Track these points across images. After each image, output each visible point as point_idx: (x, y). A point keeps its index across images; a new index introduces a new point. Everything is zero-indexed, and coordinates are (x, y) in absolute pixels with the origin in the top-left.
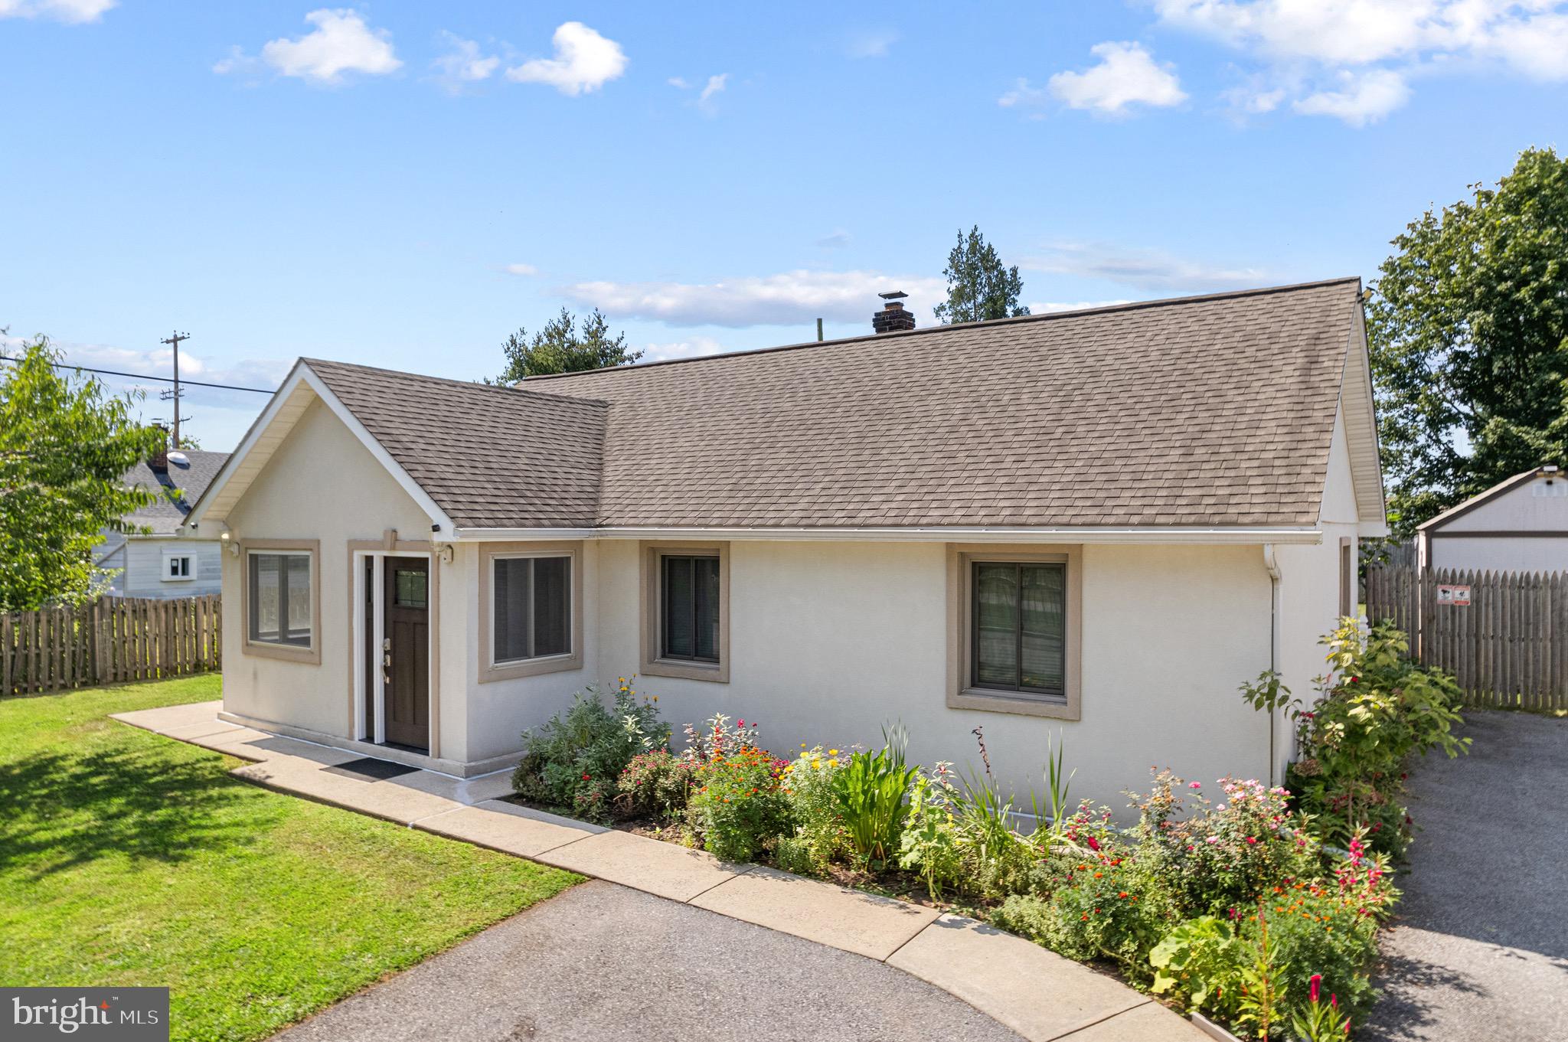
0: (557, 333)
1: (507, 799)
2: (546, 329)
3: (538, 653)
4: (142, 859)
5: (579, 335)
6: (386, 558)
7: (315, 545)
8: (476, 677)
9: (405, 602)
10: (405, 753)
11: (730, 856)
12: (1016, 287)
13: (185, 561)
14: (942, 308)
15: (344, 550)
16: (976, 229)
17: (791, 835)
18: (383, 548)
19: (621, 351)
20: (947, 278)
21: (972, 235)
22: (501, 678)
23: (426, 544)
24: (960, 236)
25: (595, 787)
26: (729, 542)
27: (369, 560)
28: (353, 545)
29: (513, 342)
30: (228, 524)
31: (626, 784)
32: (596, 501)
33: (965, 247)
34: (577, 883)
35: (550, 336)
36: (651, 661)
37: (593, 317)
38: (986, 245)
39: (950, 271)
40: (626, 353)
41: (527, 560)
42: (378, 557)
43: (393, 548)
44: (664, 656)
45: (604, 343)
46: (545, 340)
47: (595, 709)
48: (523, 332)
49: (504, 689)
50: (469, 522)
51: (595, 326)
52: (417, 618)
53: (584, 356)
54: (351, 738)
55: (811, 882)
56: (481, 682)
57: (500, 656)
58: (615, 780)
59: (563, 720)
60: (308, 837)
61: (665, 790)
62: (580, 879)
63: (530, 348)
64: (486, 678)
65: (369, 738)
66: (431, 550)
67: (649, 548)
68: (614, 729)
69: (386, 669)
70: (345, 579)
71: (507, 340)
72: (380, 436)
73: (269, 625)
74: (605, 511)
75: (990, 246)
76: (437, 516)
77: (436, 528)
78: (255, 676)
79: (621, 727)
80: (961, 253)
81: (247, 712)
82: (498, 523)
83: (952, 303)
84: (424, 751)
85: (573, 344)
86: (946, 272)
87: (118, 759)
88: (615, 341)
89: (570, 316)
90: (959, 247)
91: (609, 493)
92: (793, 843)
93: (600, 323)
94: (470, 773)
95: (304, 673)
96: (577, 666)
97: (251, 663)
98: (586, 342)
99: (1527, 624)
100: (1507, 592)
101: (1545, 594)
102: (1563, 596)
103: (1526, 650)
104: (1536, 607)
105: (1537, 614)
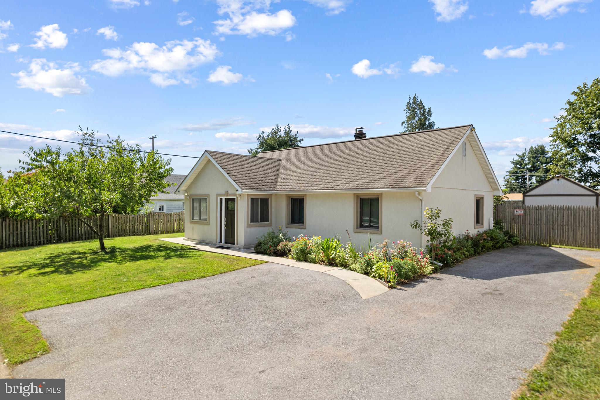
0: (274, 133)
1: (253, 252)
2: (271, 131)
3: (261, 221)
5: (282, 133)
6: (225, 198)
7: (208, 196)
9: (230, 209)
10: (230, 245)
11: (299, 259)
12: (430, 114)
13: (162, 206)
14: (404, 122)
15: (215, 197)
16: (415, 95)
17: (311, 254)
18: (225, 196)
19: (296, 139)
20: (405, 112)
21: (414, 97)
22: (252, 227)
23: (235, 195)
24: (410, 97)
25: (272, 248)
26: (306, 194)
27: (221, 199)
28: (218, 195)
29: (260, 136)
30: (186, 191)
31: (279, 248)
32: (275, 185)
33: (412, 101)
35: (272, 134)
36: (288, 224)
37: (287, 127)
38: (419, 100)
40: (298, 139)
41: (258, 199)
43: (227, 196)
44: (291, 223)
45: (291, 136)
46: (271, 135)
47: (273, 232)
48: (263, 133)
49: (253, 229)
50: (245, 189)
51: (288, 130)
52: (232, 212)
53: (284, 140)
54: (217, 242)
56: (247, 227)
57: (251, 222)
58: (276, 247)
59: (266, 235)
61: (287, 249)
62: (267, 262)
63: (266, 138)
64: (249, 226)
65: (221, 242)
66: (236, 196)
67: (288, 196)
68: (277, 237)
69: (225, 225)
70: (216, 204)
71: (258, 135)
72: (224, 169)
73: (196, 217)
74: (278, 187)
75: (421, 100)
76: (237, 187)
77: (237, 190)
78: (193, 228)
79: (278, 236)
80: (410, 103)
81: (191, 238)
82: (251, 189)
83: (408, 121)
84: (234, 244)
85: (280, 136)
86: (405, 110)
87: (164, 246)
88: (294, 135)
89: (279, 127)
90: (409, 101)
91: (279, 183)
92: (311, 256)
93: (289, 129)
94: (244, 248)
95: (206, 227)
96: (270, 225)
97: (192, 225)
98: (284, 136)
99: (539, 220)
100: (533, 211)
101: (543, 212)
102: (548, 212)
103: (538, 228)
104: (541, 215)
105: (541, 217)
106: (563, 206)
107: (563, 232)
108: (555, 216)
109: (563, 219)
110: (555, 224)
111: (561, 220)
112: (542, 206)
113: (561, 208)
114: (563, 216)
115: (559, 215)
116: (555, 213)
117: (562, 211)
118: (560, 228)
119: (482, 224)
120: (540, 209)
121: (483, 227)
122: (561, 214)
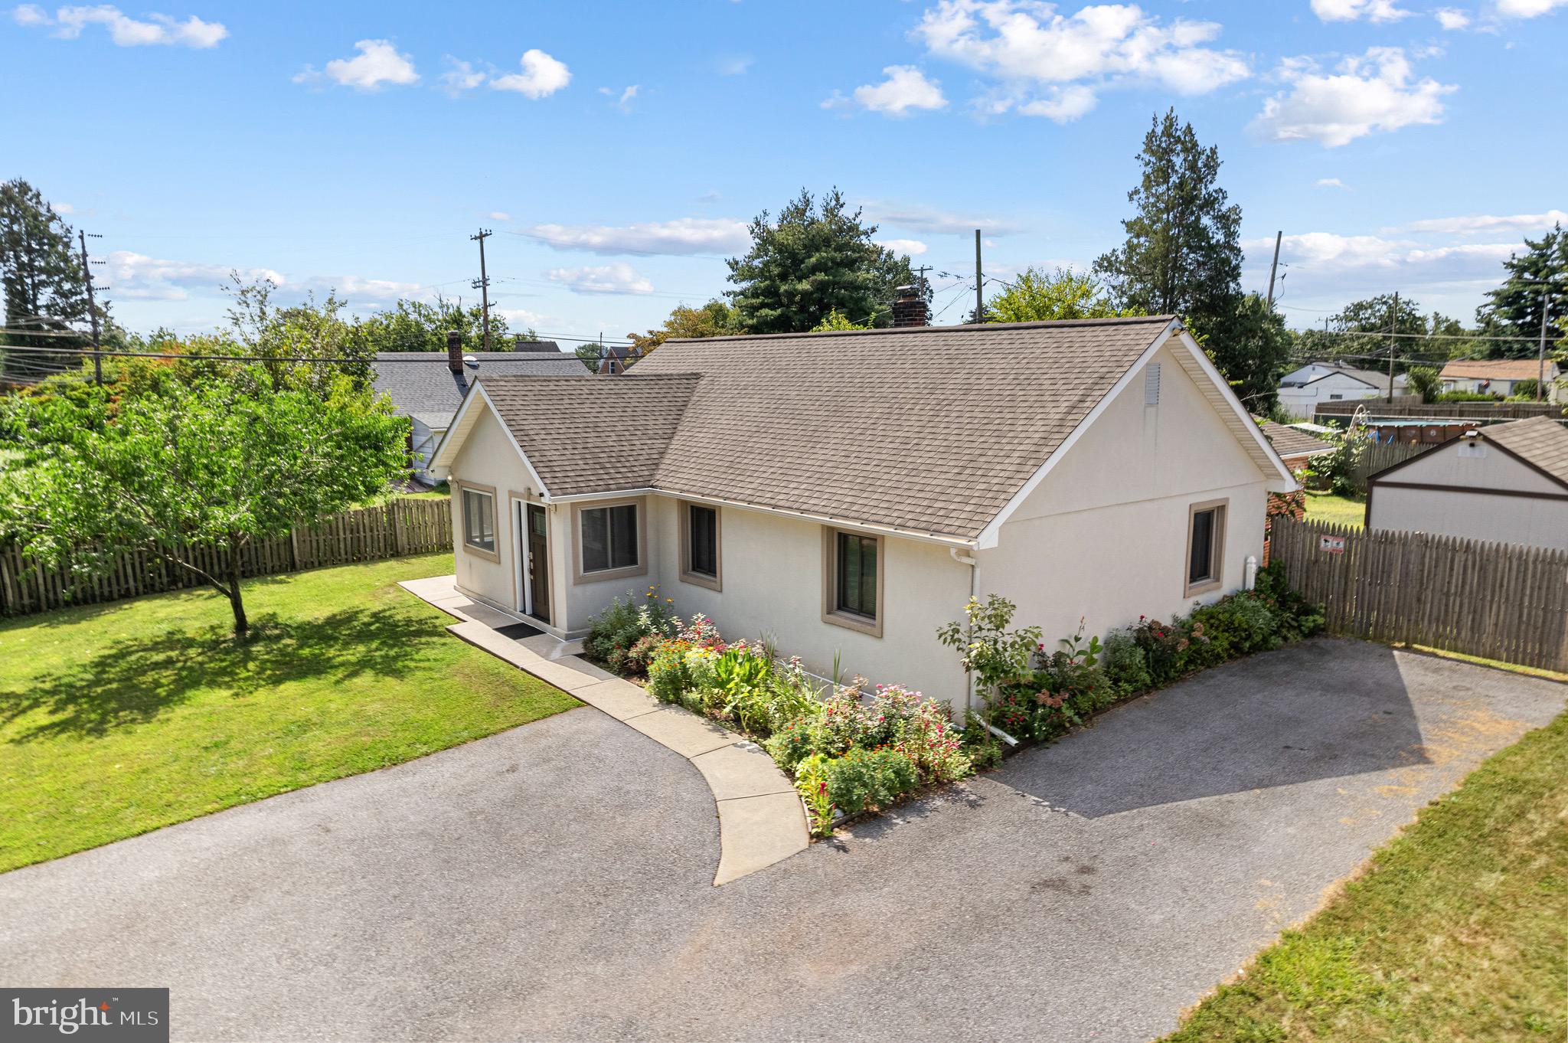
0: (798, 212)
1: (580, 656)
2: (788, 209)
3: (614, 566)
4: (381, 675)
5: (817, 212)
6: (527, 504)
7: (494, 490)
8: (571, 581)
9: (538, 531)
10: (540, 622)
11: (664, 698)
12: (1212, 165)
14: (1137, 192)
15: (507, 497)
18: (525, 498)
19: (857, 227)
20: (1140, 162)
21: (1168, 118)
22: (587, 582)
23: (543, 499)
24: (1154, 119)
25: (619, 653)
27: (519, 504)
28: (512, 494)
29: (758, 224)
30: (449, 469)
31: (633, 653)
33: (1159, 130)
34: (579, 706)
35: (792, 216)
36: (685, 572)
37: (831, 194)
38: (1182, 126)
39: (1143, 155)
40: (862, 228)
41: (605, 509)
42: (524, 502)
43: (530, 499)
44: (694, 569)
45: (841, 220)
47: (629, 607)
48: (766, 214)
49: (592, 587)
50: (559, 492)
51: (833, 202)
52: (543, 542)
53: (823, 233)
54: (515, 610)
55: (695, 717)
56: (575, 584)
57: (586, 569)
58: (629, 649)
60: (467, 671)
62: (582, 703)
63: (773, 228)
64: (578, 581)
65: (523, 609)
66: (544, 505)
67: (682, 501)
69: (530, 571)
70: (509, 513)
71: (752, 222)
72: (516, 433)
73: (475, 536)
75: (1187, 126)
76: (541, 487)
77: (542, 495)
78: (472, 566)
79: (639, 619)
80: (1155, 136)
81: (468, 586)
82: (579, 490)
83: (1147, 188)
84: (546, 620)
85: (812, 222)
86: (1138, 157)
87: (387, 614)
88: (852, 217)
89: (809, 196)
90: (1153, 131)
92: (690, 696)
93: (837, 199)
94: (568, 638)
95: (492, 568)
96: (644, 572)
97: (467, 556)
98: (824, 220)
99: (1383, 572)
100: (1371, 545)
101: (1398, 550)
102: (1411, 552)
103: (1380, 593)
104: (1390, 559)
105: (1391, 565)
106: (1455, 538)
107: (1446, 611)
108: (1430, 568)
109: (1451, 576)
110: (1427, 588)
111: (1443, 579)
112: (1397, 535)
113: (1446, 544)
114: (1452, 569)
115: (1441, 564)
116: (1431, 558)
117: (1449, 554)
118: (1440, 600)
119: (1218, 579)
120: (1391, 543)
121: (1219, 588)
122: (1445, 563)
